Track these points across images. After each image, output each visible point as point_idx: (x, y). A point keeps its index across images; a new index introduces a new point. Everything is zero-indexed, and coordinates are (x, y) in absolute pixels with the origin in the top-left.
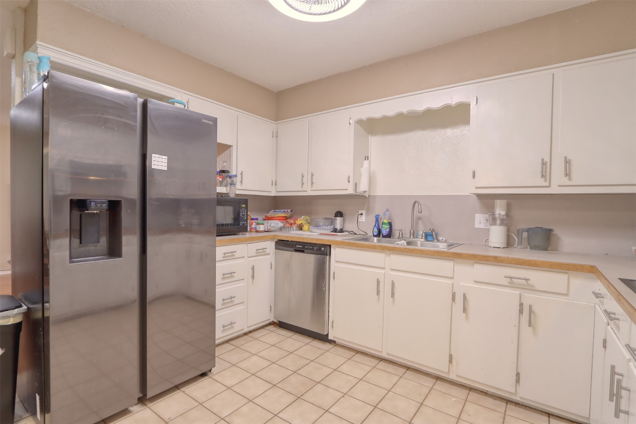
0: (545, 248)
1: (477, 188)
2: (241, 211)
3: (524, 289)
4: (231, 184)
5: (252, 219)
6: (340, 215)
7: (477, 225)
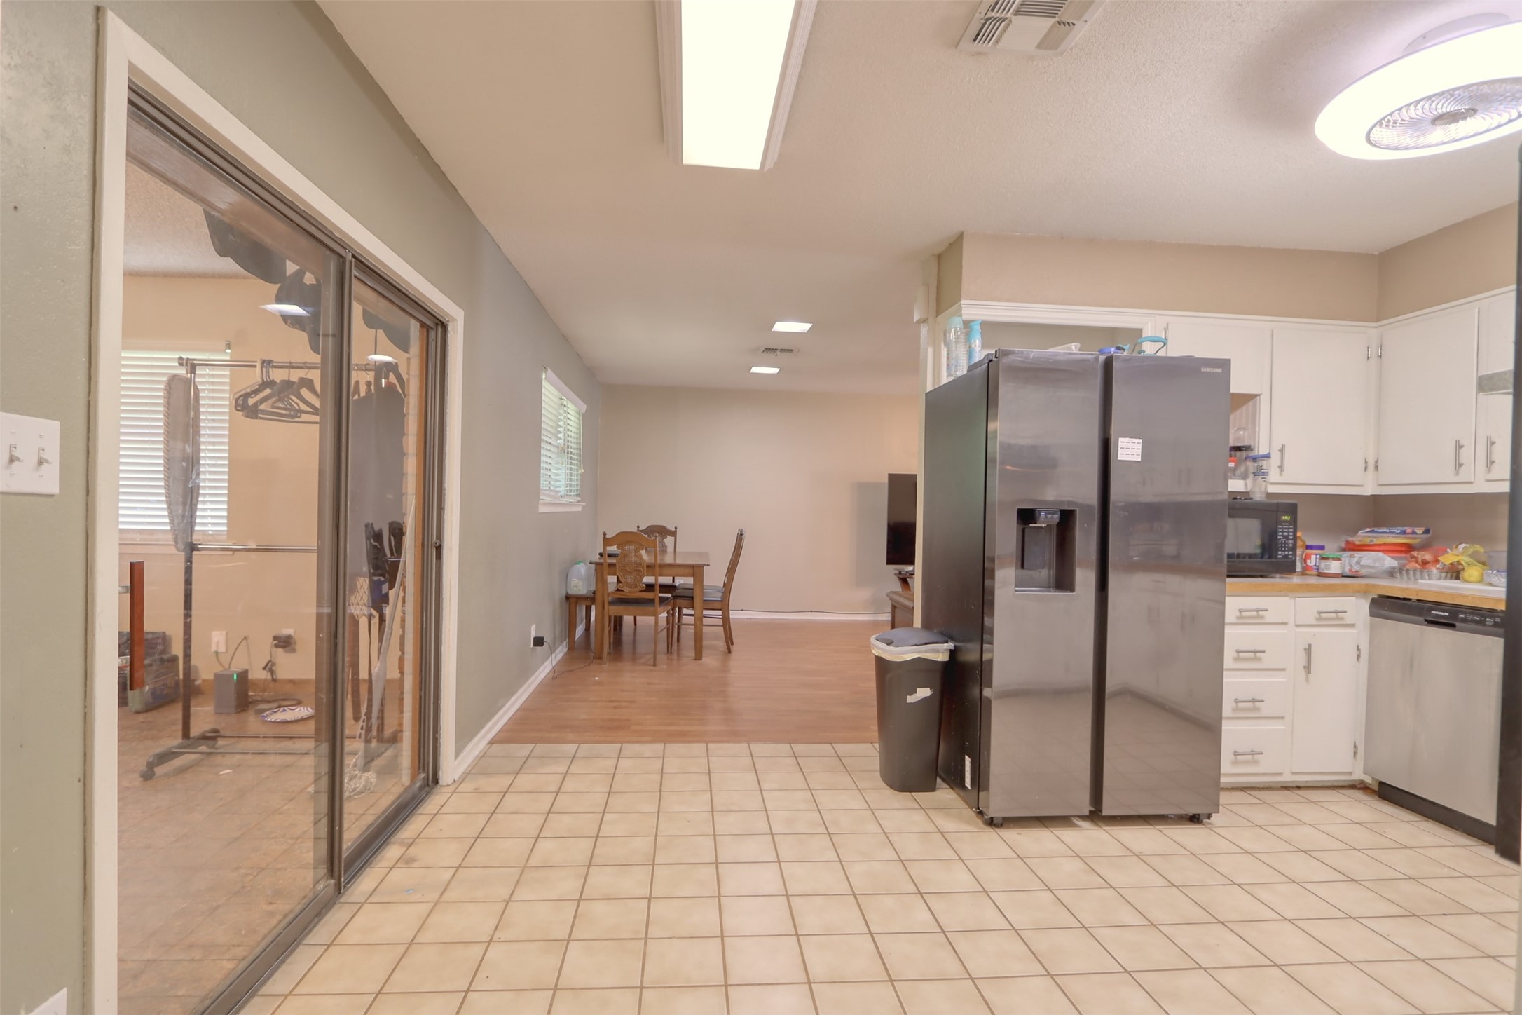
2: (1280, 528)
4: (1255, 474)
5: (1308, 547)
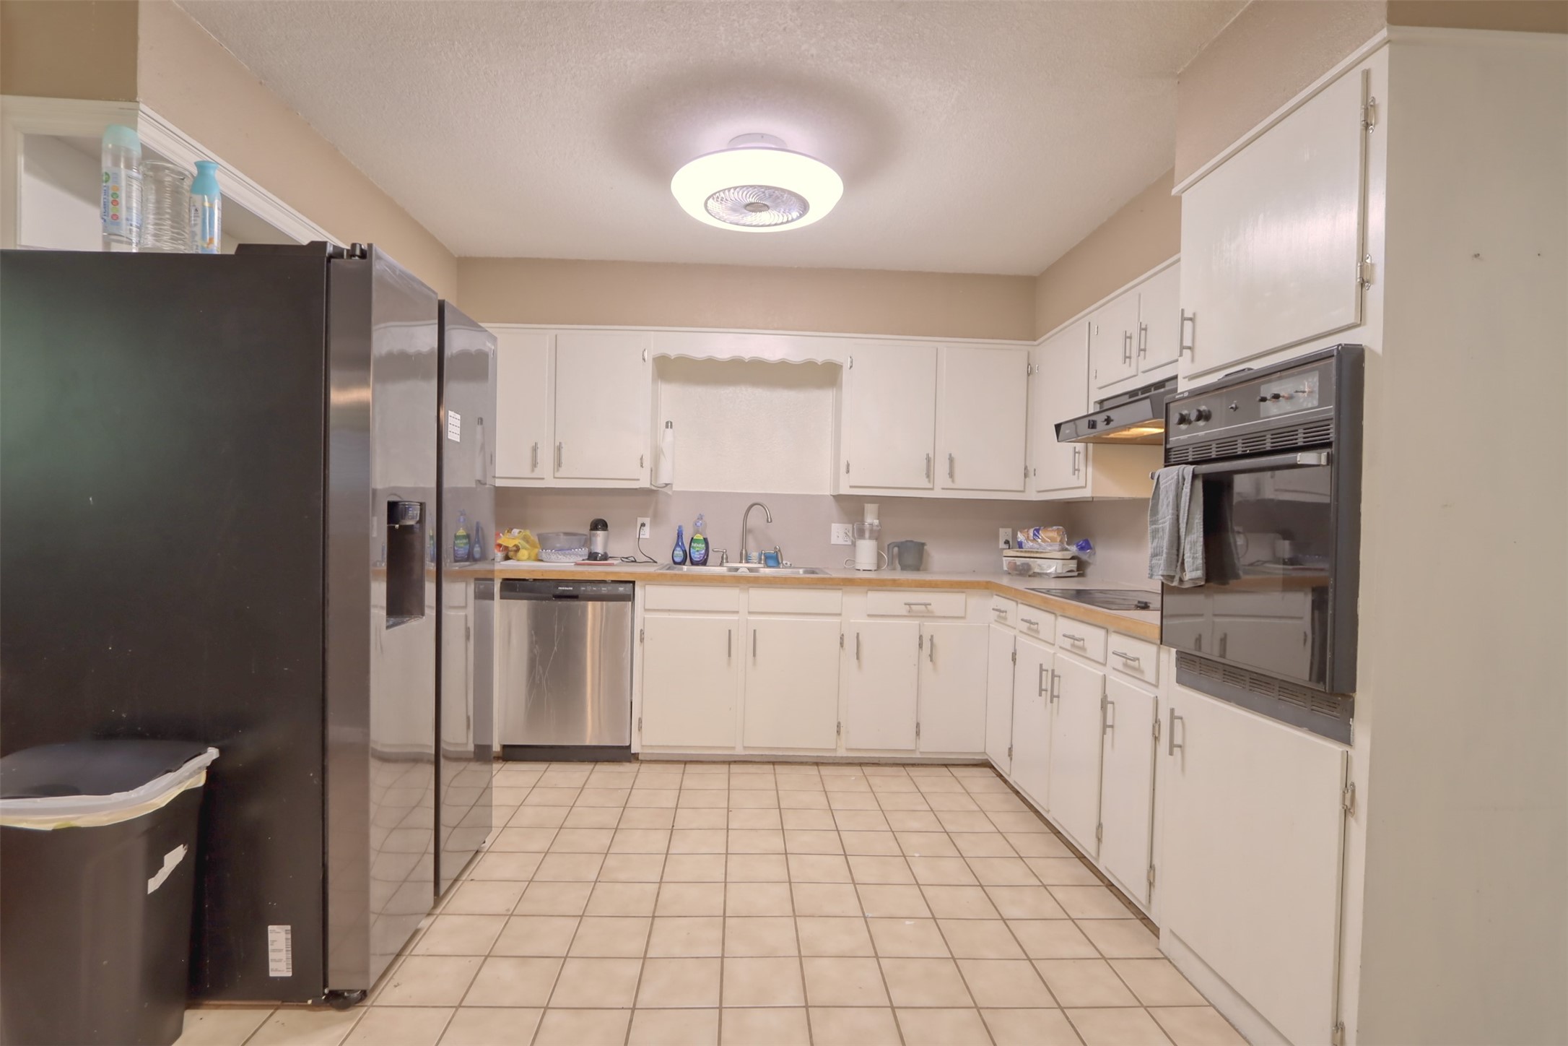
0: (917, 568)
1: (851, 487)
3: (923, 617)
6: (603, 526)
7: (834, 540)
